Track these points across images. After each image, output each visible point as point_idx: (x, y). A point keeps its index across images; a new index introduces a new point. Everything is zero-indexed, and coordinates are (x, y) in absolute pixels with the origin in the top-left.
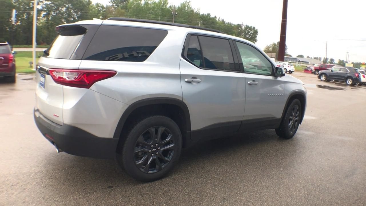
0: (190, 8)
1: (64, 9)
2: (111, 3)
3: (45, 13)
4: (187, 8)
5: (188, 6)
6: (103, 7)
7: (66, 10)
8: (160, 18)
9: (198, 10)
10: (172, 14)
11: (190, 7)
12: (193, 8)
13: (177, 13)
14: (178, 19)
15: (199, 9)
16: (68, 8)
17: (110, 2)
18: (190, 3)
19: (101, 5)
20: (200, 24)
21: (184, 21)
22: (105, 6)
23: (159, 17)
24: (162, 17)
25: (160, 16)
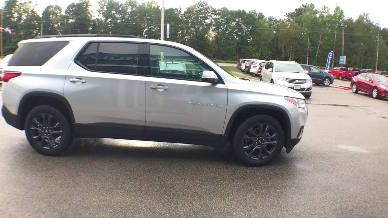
0: (369, 21)
1: (234, 23)
2: (287, 17)
3: (213, 28)
4: (365, 21)
5: (366, 18)
6: (276, 21)
7: (236, 24)
8: (337, 32)
9: (377, 23)
10: (342, 27)
11: (369, 19)
12: (371, 21)
13: (346, 26)
14: (355, 33)
15: (379, 23)
16: (238, 22)
17: (285, 16)
18: (368, 15)
19: (274, 19)
20: (378, 39)
21: (363, 36)
22: (278, 20)
23: (335, 31)
24: (338, 31)
25: (336, 29)
